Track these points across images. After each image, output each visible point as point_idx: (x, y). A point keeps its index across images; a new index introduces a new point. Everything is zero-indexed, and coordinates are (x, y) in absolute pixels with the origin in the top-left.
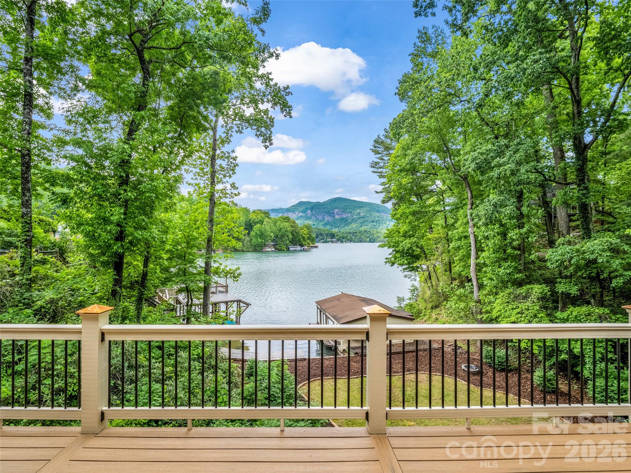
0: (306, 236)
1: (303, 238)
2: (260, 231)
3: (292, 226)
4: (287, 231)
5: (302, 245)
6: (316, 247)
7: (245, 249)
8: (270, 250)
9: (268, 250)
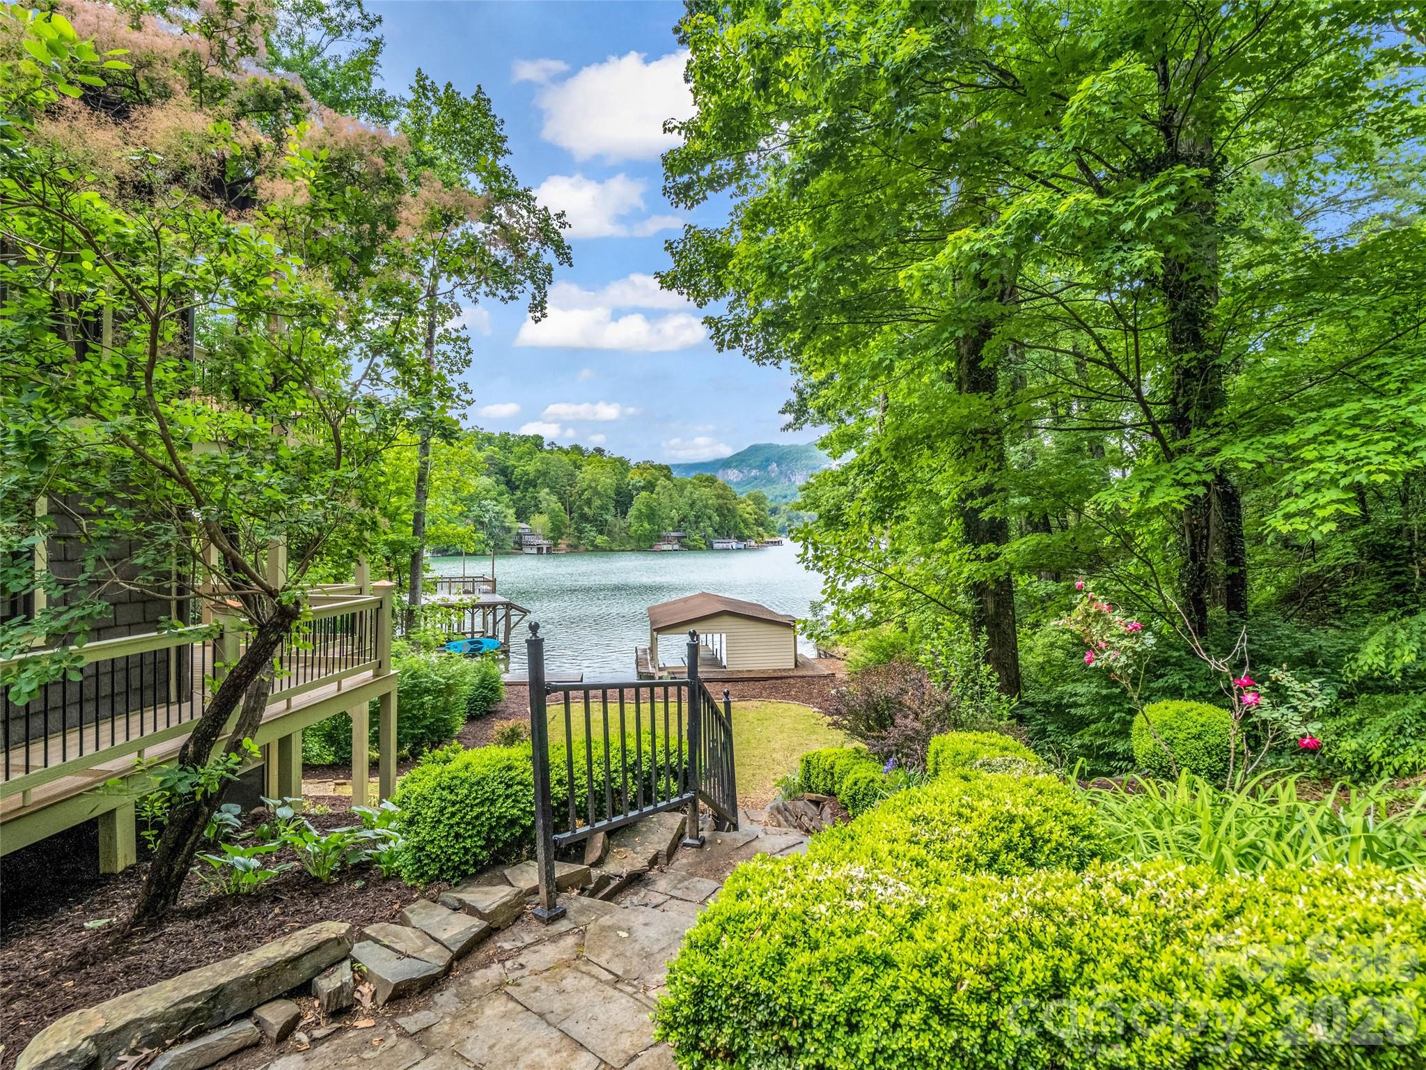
0: (751, 519)
1: (745, 521)
2: (648, 506)
3: (719, 497)
4: (706, 507)
5: (741, 538)
6: (779, 543)
7: (614, 546)
8: (669, 547)
9: (665, 547)
